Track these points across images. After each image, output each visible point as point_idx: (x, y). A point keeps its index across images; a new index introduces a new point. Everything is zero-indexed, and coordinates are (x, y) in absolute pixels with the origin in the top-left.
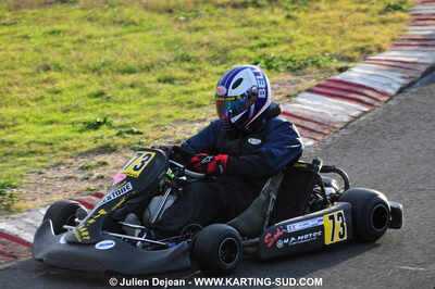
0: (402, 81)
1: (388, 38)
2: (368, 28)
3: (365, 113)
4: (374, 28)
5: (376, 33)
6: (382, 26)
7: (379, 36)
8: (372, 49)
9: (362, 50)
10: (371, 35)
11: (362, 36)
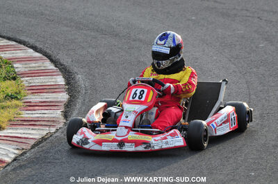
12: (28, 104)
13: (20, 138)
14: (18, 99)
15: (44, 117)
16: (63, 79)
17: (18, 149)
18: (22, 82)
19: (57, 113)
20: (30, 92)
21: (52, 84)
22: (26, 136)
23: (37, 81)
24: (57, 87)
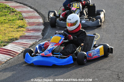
0: (23, 49)
1: (19, 36)
2: (13, 33)
3: (11, 58)
4: (15, 33)
5: (15, 34)
6: (17, 32)
7: (16, 35)
8: (14, 39)
9: (11, 39)
10: (14, 35)
11: (11, 35)
12: (28, 30)
13: (24, 43)
14: (24, 28)
15: (34, 35)
16: (42, 20)
17: (23, 48)
18: (25, 21)
19: (40, 34)
20: (29, 25)
21: (38, 22)
22: (27, 43)
23: (32, 21)
24: (40, 23)
